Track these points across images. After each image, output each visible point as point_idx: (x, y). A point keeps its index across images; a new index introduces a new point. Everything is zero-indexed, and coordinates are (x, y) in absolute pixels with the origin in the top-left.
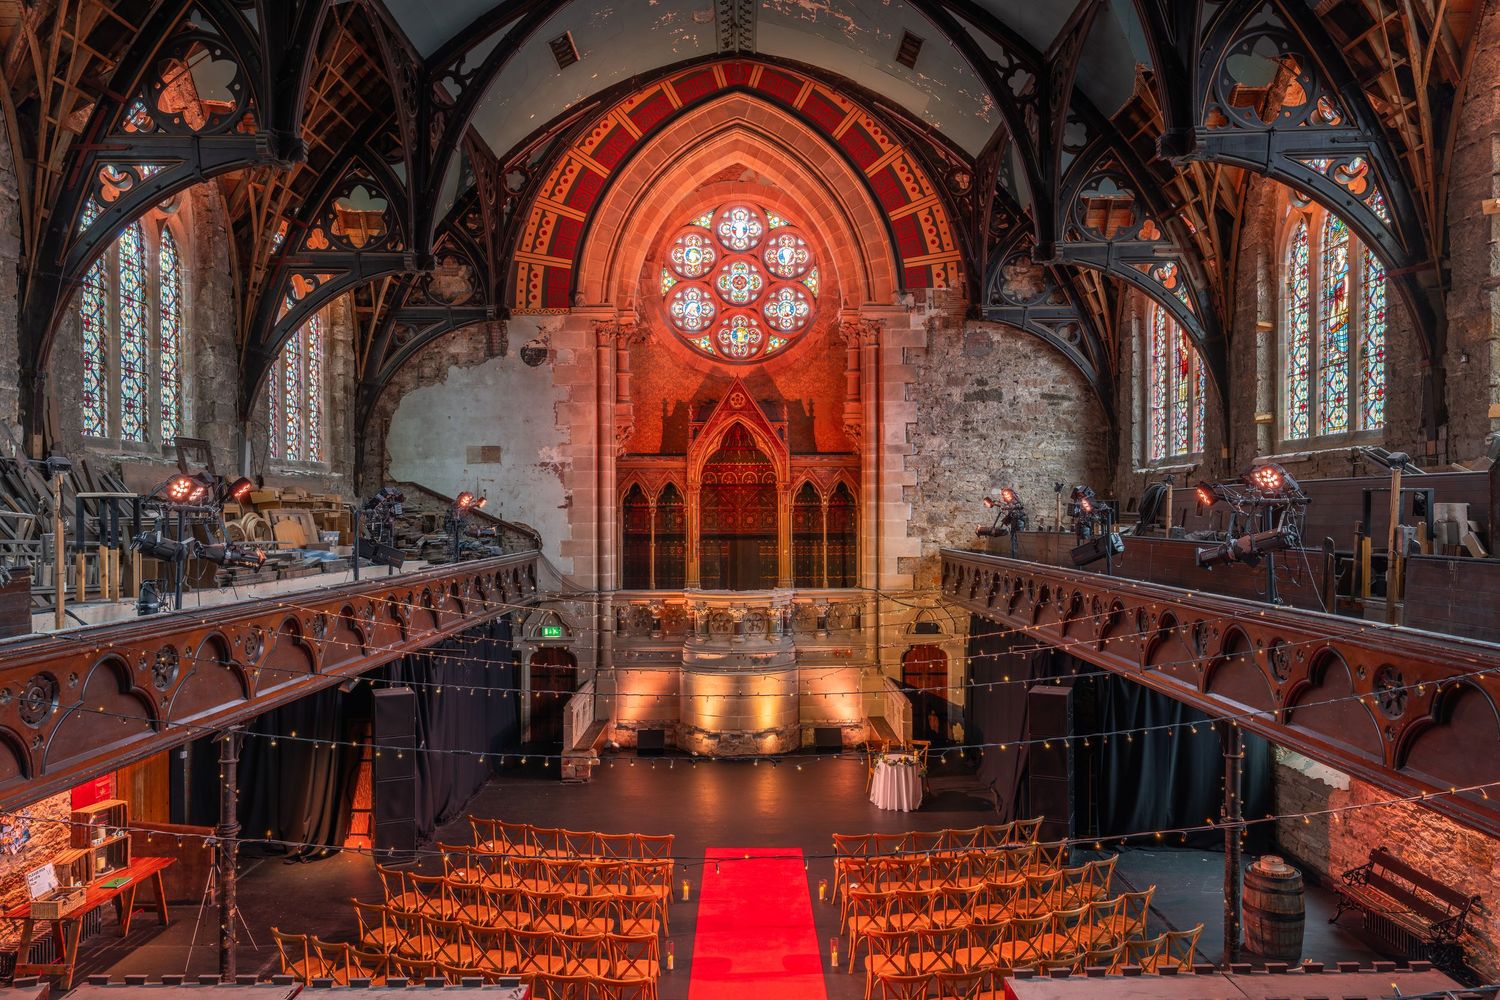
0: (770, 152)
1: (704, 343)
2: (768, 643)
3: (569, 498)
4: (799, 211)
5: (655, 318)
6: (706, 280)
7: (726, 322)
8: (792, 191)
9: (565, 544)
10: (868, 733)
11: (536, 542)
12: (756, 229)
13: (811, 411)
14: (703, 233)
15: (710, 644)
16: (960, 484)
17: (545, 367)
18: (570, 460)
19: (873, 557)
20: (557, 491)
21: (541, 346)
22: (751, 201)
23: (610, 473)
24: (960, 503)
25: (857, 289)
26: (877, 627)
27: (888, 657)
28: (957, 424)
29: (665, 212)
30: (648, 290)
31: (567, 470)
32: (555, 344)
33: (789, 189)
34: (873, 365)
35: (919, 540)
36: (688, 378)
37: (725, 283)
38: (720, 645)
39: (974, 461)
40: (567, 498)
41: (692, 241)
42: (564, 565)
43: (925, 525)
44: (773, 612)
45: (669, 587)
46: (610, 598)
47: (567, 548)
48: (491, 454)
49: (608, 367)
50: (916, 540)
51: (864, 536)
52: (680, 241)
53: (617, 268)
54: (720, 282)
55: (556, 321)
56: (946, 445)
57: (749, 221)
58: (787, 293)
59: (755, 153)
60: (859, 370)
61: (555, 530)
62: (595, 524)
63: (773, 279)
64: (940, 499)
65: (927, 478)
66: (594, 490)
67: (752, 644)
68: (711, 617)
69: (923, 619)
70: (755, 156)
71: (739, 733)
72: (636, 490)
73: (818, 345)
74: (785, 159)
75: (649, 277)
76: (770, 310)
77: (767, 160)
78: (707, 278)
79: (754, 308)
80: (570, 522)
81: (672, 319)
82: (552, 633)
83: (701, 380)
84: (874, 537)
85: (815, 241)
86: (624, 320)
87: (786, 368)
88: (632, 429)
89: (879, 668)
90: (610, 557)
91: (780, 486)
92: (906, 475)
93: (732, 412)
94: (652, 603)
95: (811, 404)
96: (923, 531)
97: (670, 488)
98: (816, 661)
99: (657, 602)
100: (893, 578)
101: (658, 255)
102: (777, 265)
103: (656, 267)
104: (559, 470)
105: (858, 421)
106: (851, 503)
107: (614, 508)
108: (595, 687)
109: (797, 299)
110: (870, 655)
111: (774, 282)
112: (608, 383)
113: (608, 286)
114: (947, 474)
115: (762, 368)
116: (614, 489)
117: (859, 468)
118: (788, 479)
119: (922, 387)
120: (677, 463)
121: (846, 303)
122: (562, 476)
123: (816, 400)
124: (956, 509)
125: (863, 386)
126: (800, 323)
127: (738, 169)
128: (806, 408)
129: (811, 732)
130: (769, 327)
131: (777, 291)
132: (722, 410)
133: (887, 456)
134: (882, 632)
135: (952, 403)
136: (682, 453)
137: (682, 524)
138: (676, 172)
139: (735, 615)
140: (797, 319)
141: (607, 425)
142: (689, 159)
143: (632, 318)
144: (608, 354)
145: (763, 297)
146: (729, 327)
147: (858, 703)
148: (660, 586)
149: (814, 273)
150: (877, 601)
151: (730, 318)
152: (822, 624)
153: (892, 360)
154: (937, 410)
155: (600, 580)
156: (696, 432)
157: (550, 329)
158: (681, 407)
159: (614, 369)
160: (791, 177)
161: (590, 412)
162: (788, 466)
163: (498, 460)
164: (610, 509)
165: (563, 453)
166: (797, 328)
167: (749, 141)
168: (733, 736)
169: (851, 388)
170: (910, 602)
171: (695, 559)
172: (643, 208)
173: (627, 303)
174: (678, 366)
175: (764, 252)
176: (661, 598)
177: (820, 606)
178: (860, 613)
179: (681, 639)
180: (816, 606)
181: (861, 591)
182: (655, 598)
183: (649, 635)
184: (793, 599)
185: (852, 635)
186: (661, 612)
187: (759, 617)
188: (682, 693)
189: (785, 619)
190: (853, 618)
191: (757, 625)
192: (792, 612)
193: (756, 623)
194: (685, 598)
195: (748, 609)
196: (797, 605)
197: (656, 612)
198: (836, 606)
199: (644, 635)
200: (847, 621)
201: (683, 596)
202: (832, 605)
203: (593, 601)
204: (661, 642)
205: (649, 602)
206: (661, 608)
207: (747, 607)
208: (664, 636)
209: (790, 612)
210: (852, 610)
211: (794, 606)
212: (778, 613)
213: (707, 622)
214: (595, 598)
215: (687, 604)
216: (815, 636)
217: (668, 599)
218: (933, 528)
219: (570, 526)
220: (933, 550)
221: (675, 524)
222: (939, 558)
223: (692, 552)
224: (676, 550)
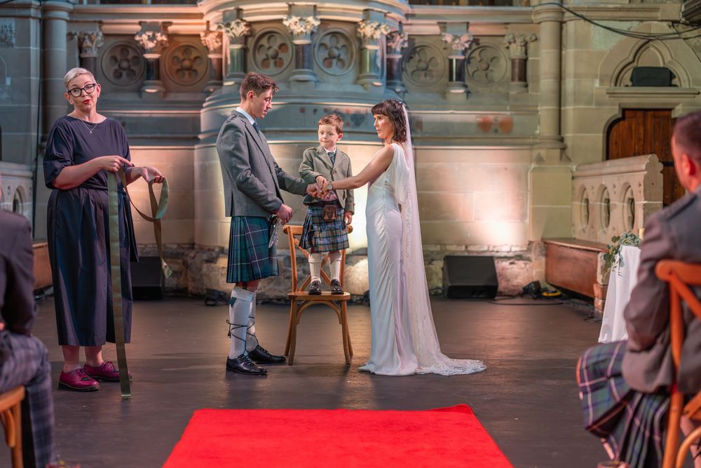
2: (359, 89)
10: (542, 269)
26: (560, 78)
27: (581, 128)
44: (368, 30)
46: (64, 15)
67: (325, 87)
68: (251, 42)
69: (645, 61)
89: (563, 149)
94: (145, 27)
98: (447, 136)
99: (154, 28)
110: (545, 128)
134: (569, 84)
139: (298, 29)
147: (523, 217)
150: (562, 23)
152: (459, 74)
170: (624, 26)
176: (161, 21)
177: (456, 37)
178: (526, 53)
179: (199, 97)
180: (448, 38)
181: (530, 9)
182: (149, 21)
183: (139, 91)
184: (404, 21)
185: (513, 92)
186: (161, 47)
187: (342, 42)
188: (197, 191)
189: (390, 61)
190: (513, 61)
191: (338, 58)
192: (402, 49)
193: (336, 52)
194: (204, 20)
195: (321, 20)
196: (411, 39)
197: (151, 45)
198: (483, 41)
199: (131, 91)
200: (503, 68)
201: (201, 16)
202: (475, 40)
203: (28, 17)
204: (161, 101)
205: (138, 28)
206: (160, 37)
207: (319, 17)
208: (167, 91)
209: (398, 49)
210: (513, 46)
211: (406, 38)
212: (377, 35)
213: (244, 51)
214: (32, 12)
215: (208, 32)
216: (444, 94)
217: (174, 21)
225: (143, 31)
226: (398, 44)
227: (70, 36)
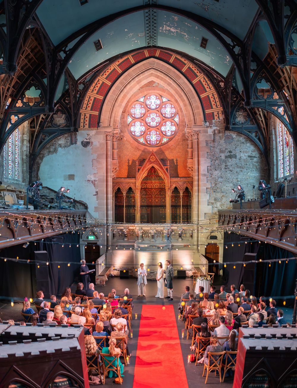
0: (162, 76)
1: (142, 140)
2: (163, 242)
3: (97, 192)
4: (172, 95)
5: (125, 132)
6: (142, 119)
7: (149, 133)
8: (170, 89)
9: (95, 208)
11: (86, 208)
12: (158, 102)
13: (177, 163)
14: (141, 104)
15: (143, 242)
16: (224, 187)
17: (89, 148)
18: (97, 179)
19: (197, 212)
20: (93, 190)
21: (88, 140)
22: (156, 93)
23: (110, 184)
24: (224, 194)
25: (191, 121)
26: (198, 237)
28: (223, 166)
29: (129, 96)
30: (123, 122)
31: (96, 182)
32: (92, 140)
33: (169, 88)
34: (197, 146)
35: (211, 207)
36: (136, 152)
37: (148, 120)
38: (147, 242)
39: (228, 179)
40: (96, 192)
41: (138, 107)
42: (95, 215)
43: (213, 201)
44: (164, 231)
45: (130, 221)
46: (111, 226)
48: (71, 177)
49: (110, 147)
50: (210, 207)
51: (194, 206)
52: (134, 106)
53: (113, 114)
54: (147, 120)
55: (93, 132)
56: (220, 174)
57: (156, 99)
58: (168, 123)
59: (158, 77)
60: (192, 148)
61: (92, 203)
62: (105, 201)
63: (164, 118)
64: (218, 192)
65: (214, 185)
66: (105, 189)
67: (157, 242)
68: (144, 233)
69: (212, 235)
70: (158, 78)
71: (153, 271)
72: (119, 189)
73: (179, 140)
74: (167, 79)
75: (124, 118)
76: (163, 129)
77: (162, 79)
78: (142, 118)
79: (158, 128)
80: (97, 200)
81: (131, 132)
82: (91, 238)
83: (140, 152)
84: (197, 206)
85: (177, 106)
86: (115, 132)
87: (168, 148)
88: (118, 169)
89: (198, 250)
90: (111, 213)
91: (167, 188)
92: (207, 184)
93: (151, 163)
94: (125, 228)
95: (177, 161)
96: (212, 204)
97: (130, 189)
98: (178, 248)
100: (203, 220)
101: (126, 111)
102: (165, 114)
103: (126, 115)
104: (93, 182)
105: (192, 166)
106: (190, 195)
107: (112, 196)
108: (106, 256)
109: (172, 125)
110: (195, 247)
111: (164, 119)
112: (110, 153)
113: (110, 120)
114: (220, 184)
115: (161, 148)
116: (112, 189)
117: (193, 182)
118: (169, 186)
119: (212, 154)
120: (133, 180)
121: (188, 125)
122: (94, 184)
123: (179, 159)
124: (223, 196)
125: (193, 153)
126: (173, 133)
127: (152, 83)
128: (175, 162)
129: (176, 272)
130: (163, 134)
131: (165, 122)
132: (147, 162)
133: (201, 177)
134: (199, 239)
135: (222, 159)
136: (134, 177)
137: (134, 202)
138: (133, 83)
139: (152, 232)
140: (172, 132)
141: (109, 167)
142: (137, 79)
143: (117, 131)
144: (110, 143)
145: (160, 124)
146: (150, 134)
148: (127, 222)
149: (177, 117)
150: (198, 228)
151: (150, 132)
152: (180, 236)
153: (203, 144)
154: (217, 162)
155: (107, 220)
156: (139, 169)
157: (91, 135)
158: (134, 161)
159: (112, 148)
160: (169, 84)
161: (104, 163)
162: (169, 181)
163: (73, 179)
164: (110, 196)
165: (95, 177)
166: (172, 135)
167: (156, 73)
168: (151, 273)
169: (190, 155)
171: (139, 213)
172: (122, 95)
173: (116, 126)
174: (133, 148)
175: (161, 110)
176: (127, 227)
178: (192, 233)
179: (134, 241)
180: (179, 230)
181: (192, 224)
183: (123, 239)
184: (171, 227)
185: (190, 240)
187: (160, 233)
188: (134, 258)
189: (168, 234)
190: (190, 234)
193: (159, 235)
196: (172, 230)
198: (185, 230)
199: (122, 239)
200: (188, 235)
202: (183, 230)
204: (128, 242)
205: (123, 228)
206: (127, 230)
207: (156, 230)
208: (129, 239)
210: (190, 231)
212: (166, 231)
213: (143, 235)
214: (105, 226)
216: (178, 240)
217: (130, 227)
218: (216, 203)
219: (97, 202)
220: (216, 210)
221: (132, 202)
222: (217, 213)
223: (138, 211)
224: (132, 210)
226: (170, 231)
227: (111, 230)
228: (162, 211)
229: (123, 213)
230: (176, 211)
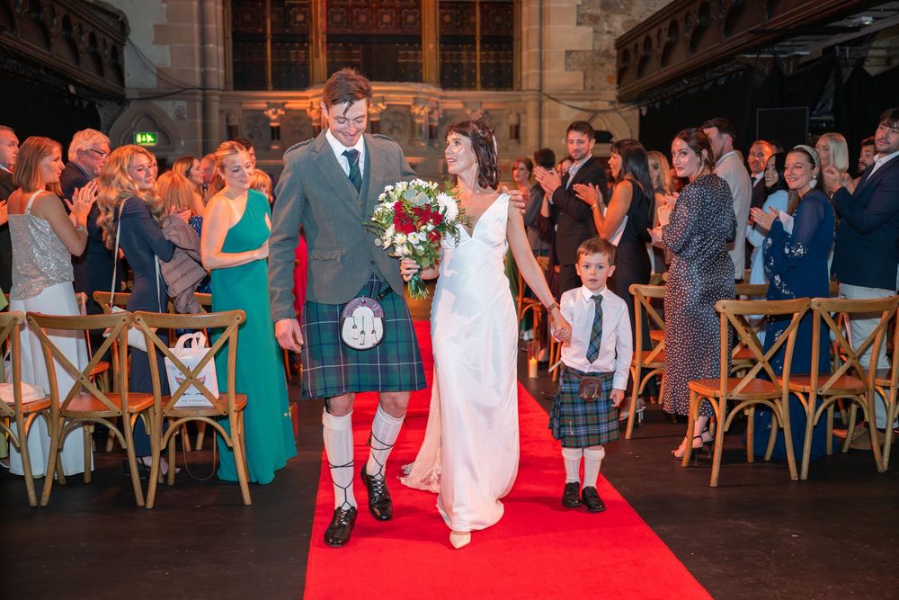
9: (158, 28)
11: (121, 25)
19: (536, 50)
26: (540, 138)
35: (590, 30)
42: (161, 55)
43: (597, 11)
44: (416, 110)
45: (289, 88)
46: (217, 98)
47: (162, 34)
50: (587, 30)
61: (145, 10)
62: (195, 4)
80: (164, 1)
82: (146, 140)
84: (536, 27)
90: (217, 49)
94: (270, 106)
96: (594, 20)
99: (277, 106)
100: (559, 76)
134: (546, 142)
148: (279, 86)
150: (541, 103)
155: (204, 76)
170: (580, 104)
176: (280, 101)
177: (474, 111)
178: (519, 120)
180: (469, 112)
181: (520, 93)
182: (273, 101)
183: (266, 147)
184: (439, 100)
185: (511, 147)
186: (281, 118)
187: (400, 118)
189: (431, 127)
190: (511, 127)
191: (398, 128)
192: (439, 118)
193: (396, 124)
194: (309, 101)
195: (388, 105)
196: (445, 111)
197: (274, 117)
198: (492, 113)
199: (261, 147)
200: (505, 131)
201: (307, 98)
202: (486, 112)
203: (196, 100)
205: (265, 105)
206: (280, 112)
207: (386, 103)
209: (436, 119)
210: (511, 117)
211: (441, 112)
212: (423, 113)
214: (198, 97)
215: (312, 108)
217: (290, 101)
218: (607, 16)
219: (164, 6)
220: (608, 42)
221: (296, 22)
222: (614, 52)
223: (317, 46)
224: (297, 54)
225: (269, 108)
226: (435, 117)
227: (221, 111)
228: (406, 56)
229: (264, 64)
230: (459, 57)
